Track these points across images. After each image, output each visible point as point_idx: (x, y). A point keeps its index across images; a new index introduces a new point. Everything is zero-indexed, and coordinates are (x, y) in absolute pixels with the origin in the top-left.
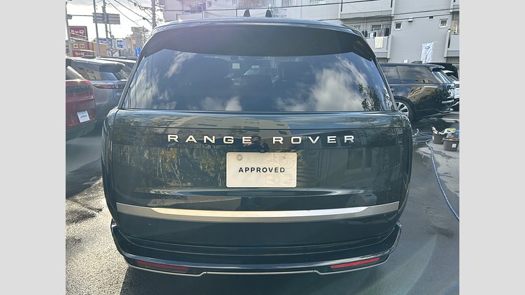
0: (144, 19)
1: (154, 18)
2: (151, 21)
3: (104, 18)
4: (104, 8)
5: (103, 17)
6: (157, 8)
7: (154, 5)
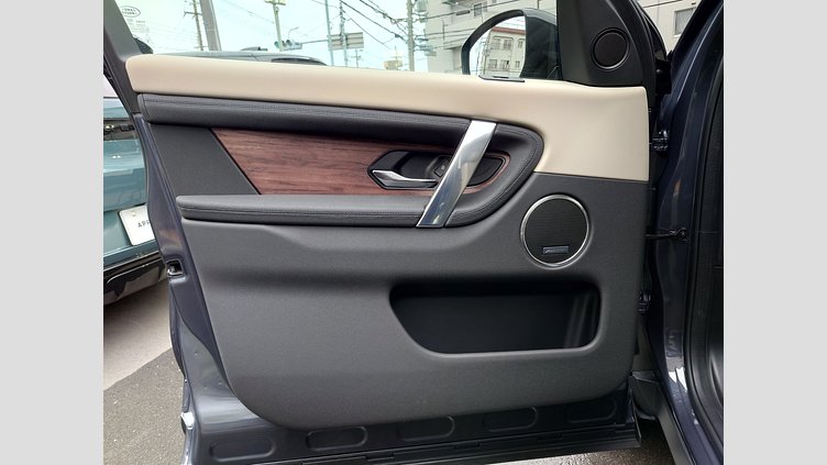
0: (397, 36)
1: (411, 34)
2: (406, 38)
3: (344, 40)
4: (342, 26)
5: (341, 40)
6: (415, 17)
7: (411, 13)
